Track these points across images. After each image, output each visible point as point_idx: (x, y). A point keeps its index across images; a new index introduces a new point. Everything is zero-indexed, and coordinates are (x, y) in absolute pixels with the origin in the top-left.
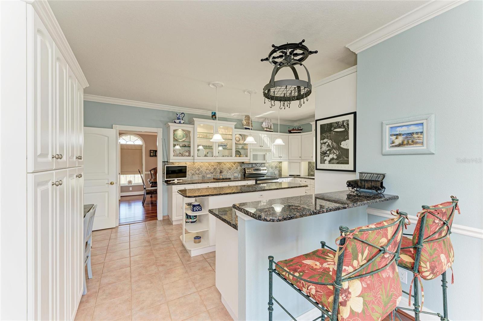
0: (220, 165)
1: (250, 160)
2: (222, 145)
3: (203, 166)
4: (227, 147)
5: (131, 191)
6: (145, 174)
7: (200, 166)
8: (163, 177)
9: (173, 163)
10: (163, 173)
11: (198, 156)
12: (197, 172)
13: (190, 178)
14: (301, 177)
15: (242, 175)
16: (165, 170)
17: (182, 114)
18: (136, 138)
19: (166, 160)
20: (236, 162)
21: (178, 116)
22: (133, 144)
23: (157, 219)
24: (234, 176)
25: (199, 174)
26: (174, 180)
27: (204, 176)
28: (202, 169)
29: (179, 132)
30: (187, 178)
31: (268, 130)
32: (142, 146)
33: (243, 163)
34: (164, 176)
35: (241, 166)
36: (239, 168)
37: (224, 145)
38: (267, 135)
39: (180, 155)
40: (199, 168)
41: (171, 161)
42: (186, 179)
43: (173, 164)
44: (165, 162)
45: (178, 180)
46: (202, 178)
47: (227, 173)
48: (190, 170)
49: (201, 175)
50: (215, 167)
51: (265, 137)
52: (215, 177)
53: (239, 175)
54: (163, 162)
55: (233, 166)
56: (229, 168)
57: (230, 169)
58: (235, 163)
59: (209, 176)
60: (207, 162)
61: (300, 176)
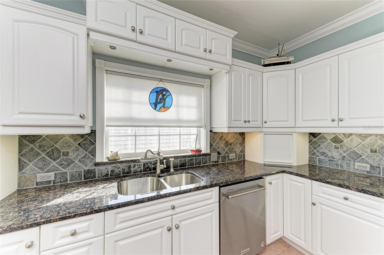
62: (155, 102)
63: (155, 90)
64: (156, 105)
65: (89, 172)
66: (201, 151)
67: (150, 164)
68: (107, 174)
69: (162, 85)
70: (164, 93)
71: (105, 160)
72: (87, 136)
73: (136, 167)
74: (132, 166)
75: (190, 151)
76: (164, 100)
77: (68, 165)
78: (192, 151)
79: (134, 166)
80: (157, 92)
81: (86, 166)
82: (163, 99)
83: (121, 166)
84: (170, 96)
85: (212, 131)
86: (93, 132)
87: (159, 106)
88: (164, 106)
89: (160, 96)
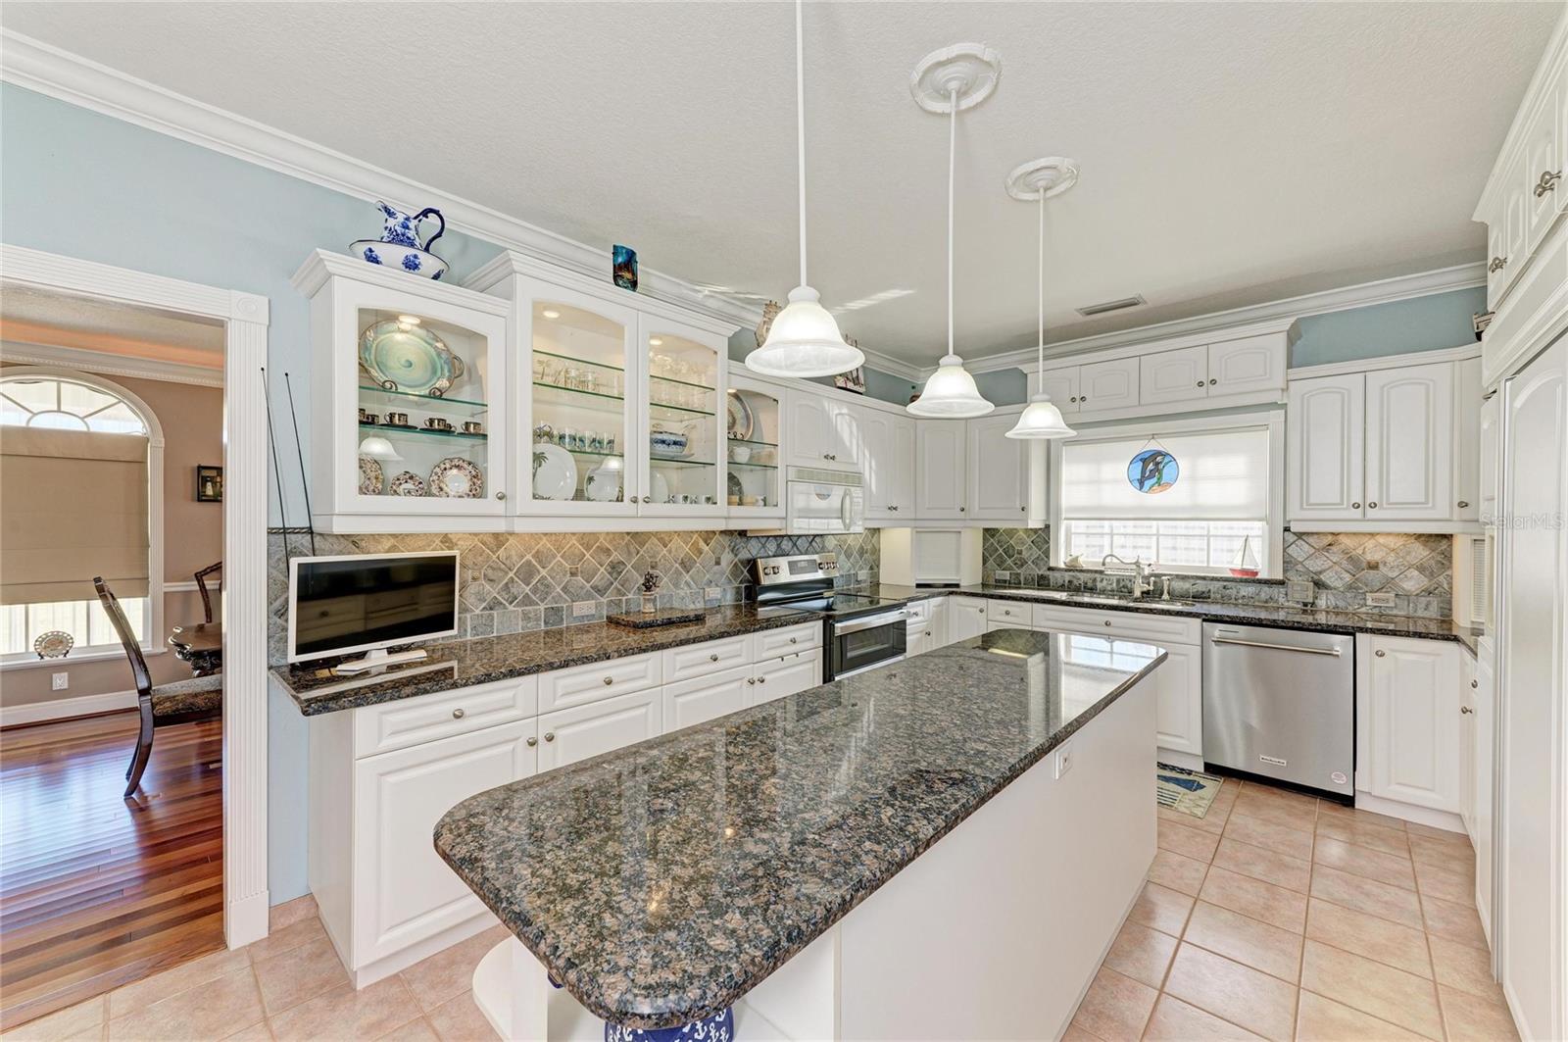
0: (642, 544)
1: (785, 518)
2: (665, 437)
3: (554, 556)
4: (686, 451)
5: (62, 694)
6: (165, 593)
7: (537, 555)
8: (276, 636)
9: (354, 541)
10: (277, 604)
11: (534, 497)
12: (514, 590)
13: (474, 628)
14: (962, 590)
15: (737, 593)
16: (287, 588)
17: (426, 213)
18: (102, 399)
19: (297, 520)
20: (714, 532)
21: (391, 223)
22: (85, 429)
23: (218, 940)
24: (705, 602)
25: (527, 601)
26: (361, 656)
27: (557, 611)
28: (544, 572)
29: (399, 337)
30: (454, 632)
31: (850, 385)
32: (143, 442)
33: (742, 533)
34: (285, 629)
35: (734, 551)
36: (727, 558)
37: (673, 438)
38: (849, 409)
39: (410, 486)
40: (529, 563)
41: (340, 527)
42: (455, 637)
43: (354, 543)
44: (295, 531)
45: (391, 651)
46: (546, 623)
47: (676, 585)
48: (474, 579)
49: (542, 607)
50: (616, 556)
51: (840, 414)
52: (614, 612)
53: (724, 596)
54: (271, 532)
55: (700, 552)
56: (682, 563)
57: (686, 565)
58: (708, 536)
59: (584, 608)
60: (574, 534)
61: (957, 586)
62: (1139, 477)
63: (1140, 457)
64: (1141, 483)
65: (1042, 577)
66: (1256, 573)
67: (1128, 582)
68: (1063, 585)
69: (1154, 446)
70: (1159, 459)
71: (1063, 566)
72: (1040, 532)
73: (1105, 582)
74: (1099, 580)
75: (1229, 572)
76: (1160, 471)
77: (1022, 565)
78: (1233, 570)
79: (1102, 580)
80: (1145, 461)
81: (1039, 570)
82: (1157, 470)
83: (1082, 578)
84: (1173, 463)
85: (1289, 530)
86: (1048, 527)
87: (1148, 484)
88: (1159, 483)
89: (1151, 466)
